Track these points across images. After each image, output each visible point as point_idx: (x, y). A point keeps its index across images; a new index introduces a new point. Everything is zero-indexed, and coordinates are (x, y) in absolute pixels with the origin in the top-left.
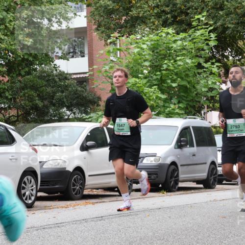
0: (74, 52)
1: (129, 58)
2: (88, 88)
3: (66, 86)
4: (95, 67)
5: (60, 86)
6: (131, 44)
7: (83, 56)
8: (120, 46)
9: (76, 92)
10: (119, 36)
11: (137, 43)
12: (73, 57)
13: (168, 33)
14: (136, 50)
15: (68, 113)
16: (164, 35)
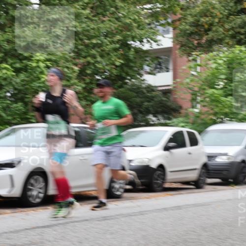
0: (161, 68)
1: (208, 72)
2: (171, 98)
3: (153, 97)
4: (178, 80)
5: (147, 97)
6: (209, 60)
7: (168, 71)
8: (201, 62)
9: (161, 102)
10: (200, 54)
11: (215, 59)
12: (159, 72)
13: (241, 51)
14: (214, 66)
15: (154, 119)
16: (237, 52)
